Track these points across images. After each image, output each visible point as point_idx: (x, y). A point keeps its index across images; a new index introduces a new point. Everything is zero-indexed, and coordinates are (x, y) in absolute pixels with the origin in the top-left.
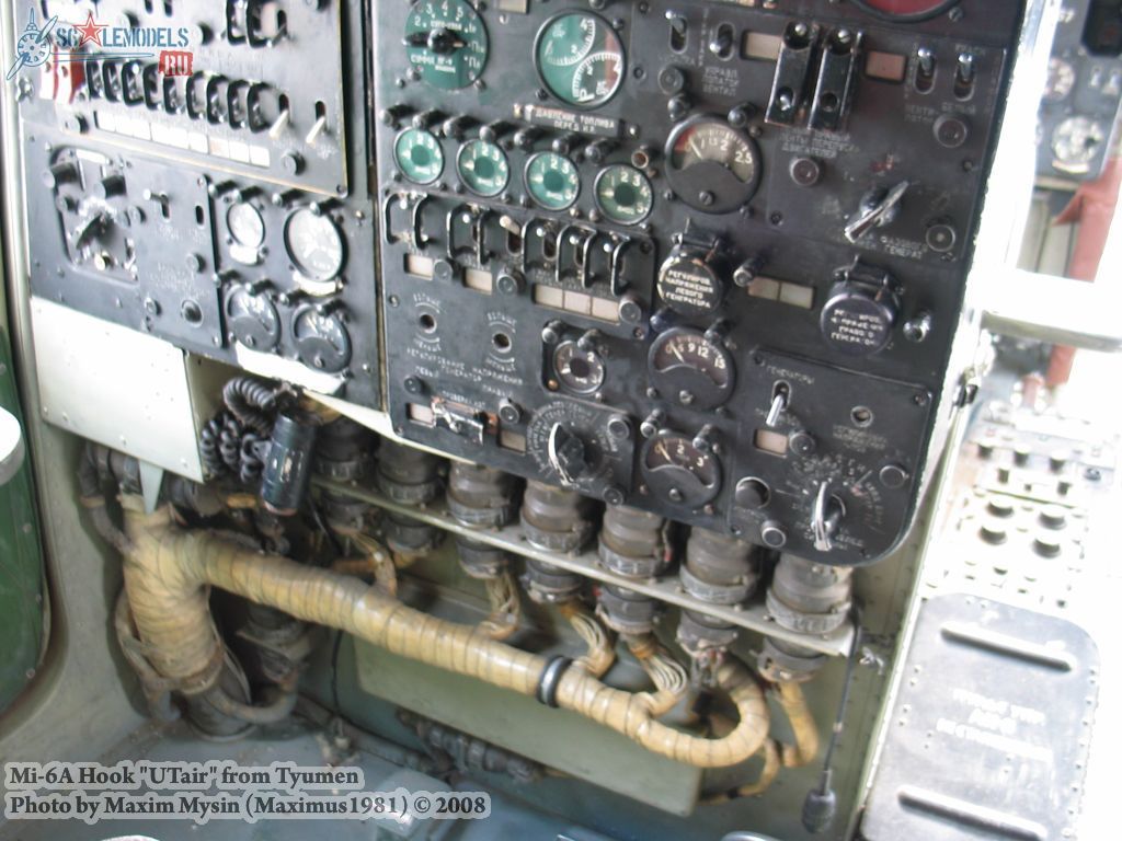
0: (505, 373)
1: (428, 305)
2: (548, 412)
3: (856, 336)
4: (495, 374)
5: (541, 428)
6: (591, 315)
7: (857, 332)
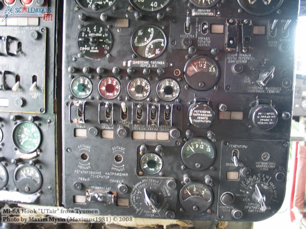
0: (120, 172)
1: (85, 149)
2: (140, 185)
3: (266, 122)
4: (115, 173)
5: (137, 193)
6: (157, 140)
7: (266, 120)
